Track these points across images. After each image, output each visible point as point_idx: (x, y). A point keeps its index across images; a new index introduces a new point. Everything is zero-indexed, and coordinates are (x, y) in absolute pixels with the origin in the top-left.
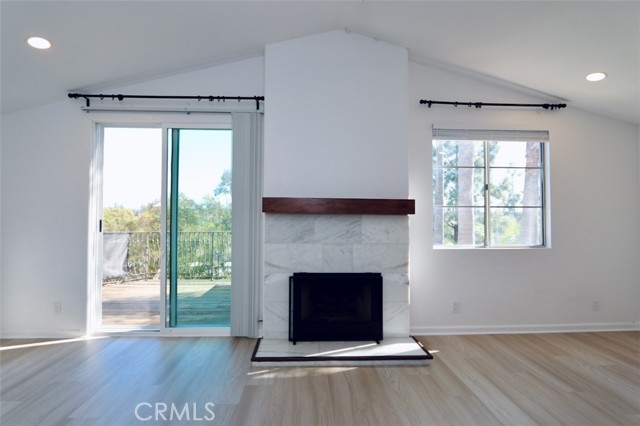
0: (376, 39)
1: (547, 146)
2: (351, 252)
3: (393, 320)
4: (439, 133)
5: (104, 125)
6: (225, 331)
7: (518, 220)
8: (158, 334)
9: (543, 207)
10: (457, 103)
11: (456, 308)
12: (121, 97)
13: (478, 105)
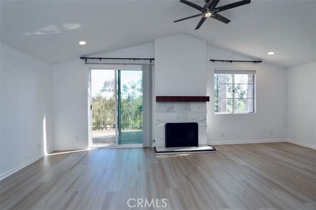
0: (195, 37)
1: (255, 76)
2: (187, 115)
3: (202, 139)
4: (217, 71)
5: (91, 69)
6: (141, 145)
7: (245, 102)
8: (115, 147)
9: (253, 98)
10: (223, 61)
11: (223, 135)
12: (100, 59)
13: (231, 61)
